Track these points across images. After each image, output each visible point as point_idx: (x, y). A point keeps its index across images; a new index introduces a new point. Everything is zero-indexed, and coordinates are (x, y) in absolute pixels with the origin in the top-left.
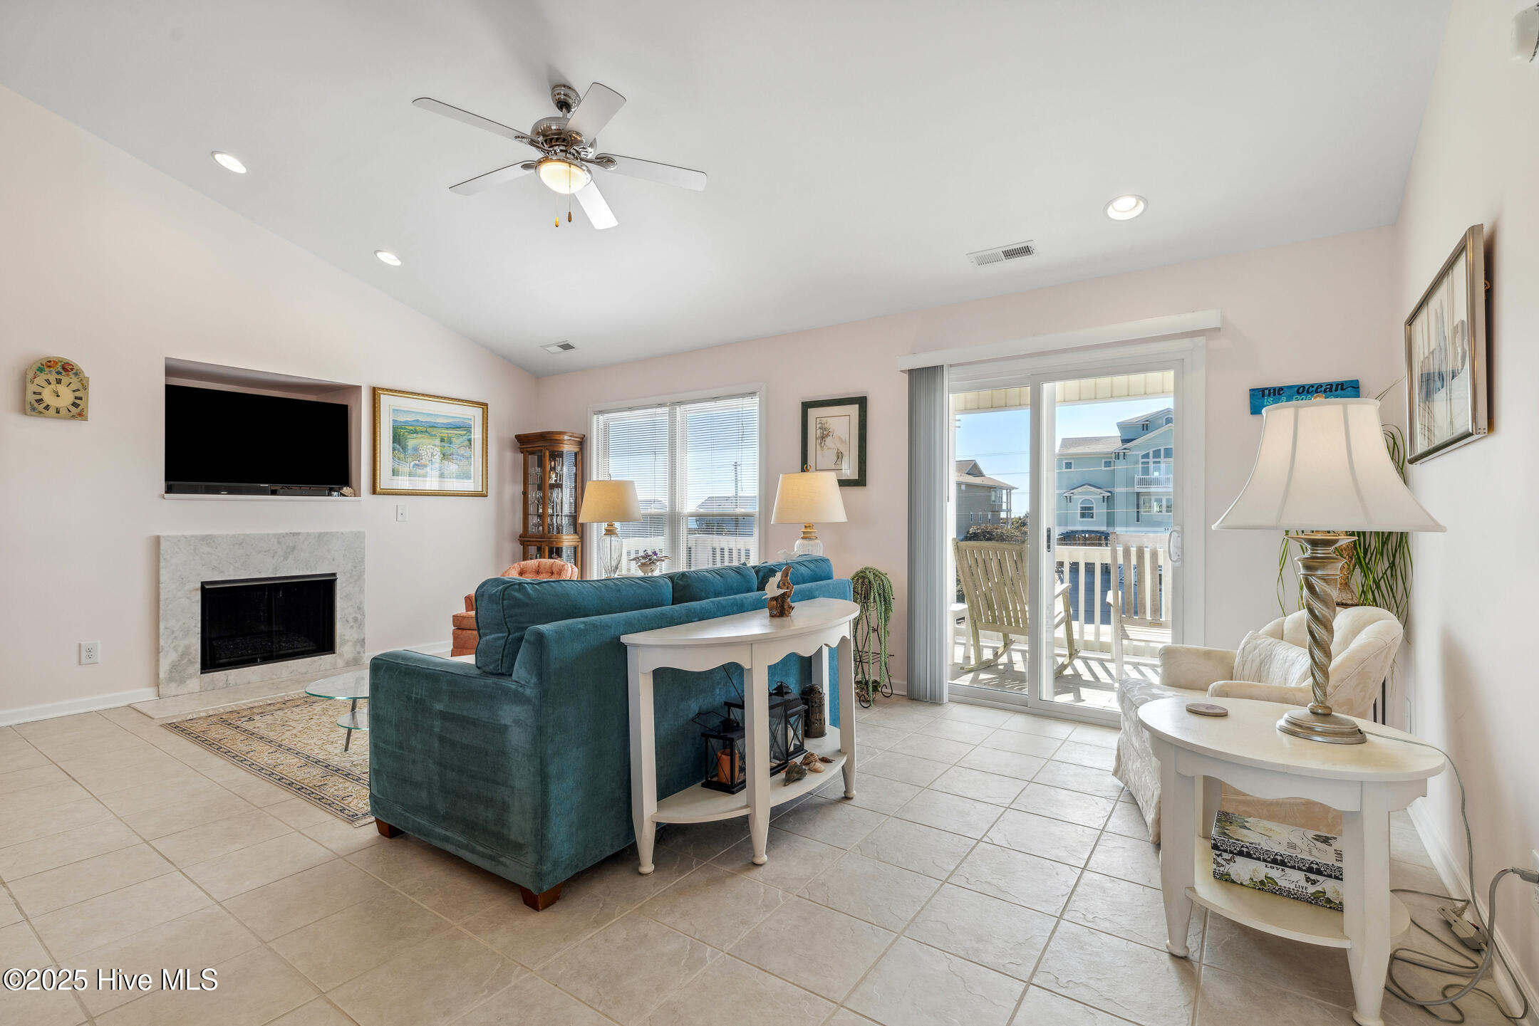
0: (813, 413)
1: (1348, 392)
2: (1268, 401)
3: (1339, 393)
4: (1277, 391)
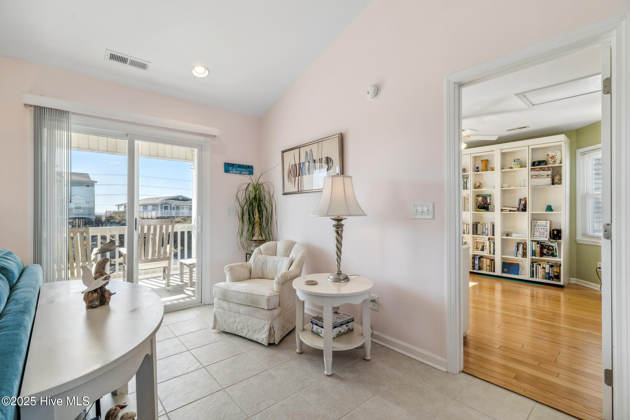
1: (251, 169)
2: (230, 168)
3: (249, 169)
4: (233, 165)
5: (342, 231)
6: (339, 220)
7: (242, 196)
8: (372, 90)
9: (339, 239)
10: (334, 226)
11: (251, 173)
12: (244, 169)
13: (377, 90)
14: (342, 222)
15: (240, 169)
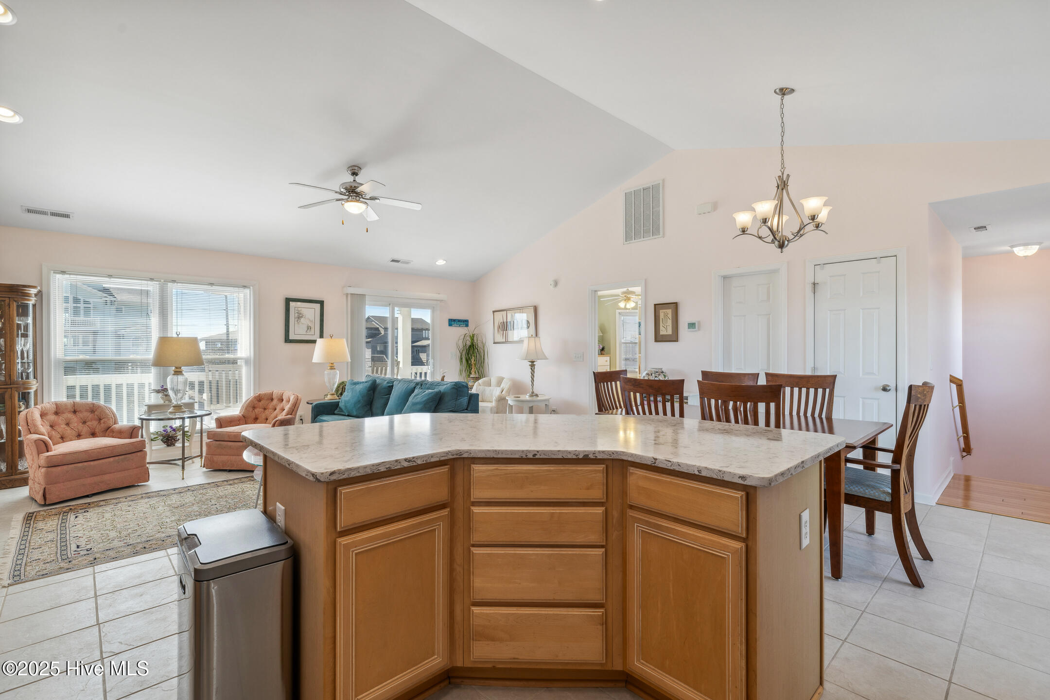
0: (292, 304)
1: (466, 323)
2: (453, 323)
3: (465, 323)
4: (454, 320)
5: (534, 368)
6: (533, 362)
7: (461, 346)
8: (553, 283)
9: (533, 372)
10: (530, 365)
11: (467, 326)
12: (462, 323)
13: (556, 284)
14: (535, 363)
15: (460, 323)
